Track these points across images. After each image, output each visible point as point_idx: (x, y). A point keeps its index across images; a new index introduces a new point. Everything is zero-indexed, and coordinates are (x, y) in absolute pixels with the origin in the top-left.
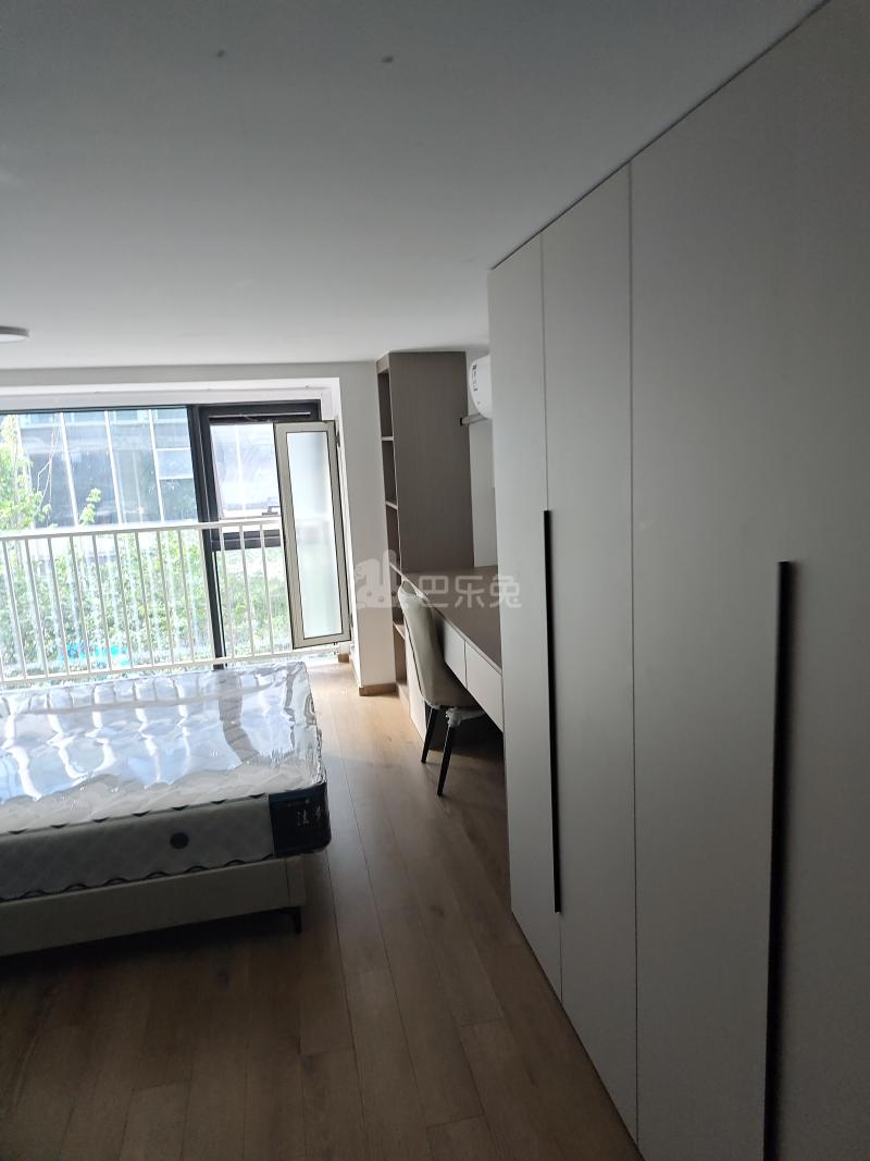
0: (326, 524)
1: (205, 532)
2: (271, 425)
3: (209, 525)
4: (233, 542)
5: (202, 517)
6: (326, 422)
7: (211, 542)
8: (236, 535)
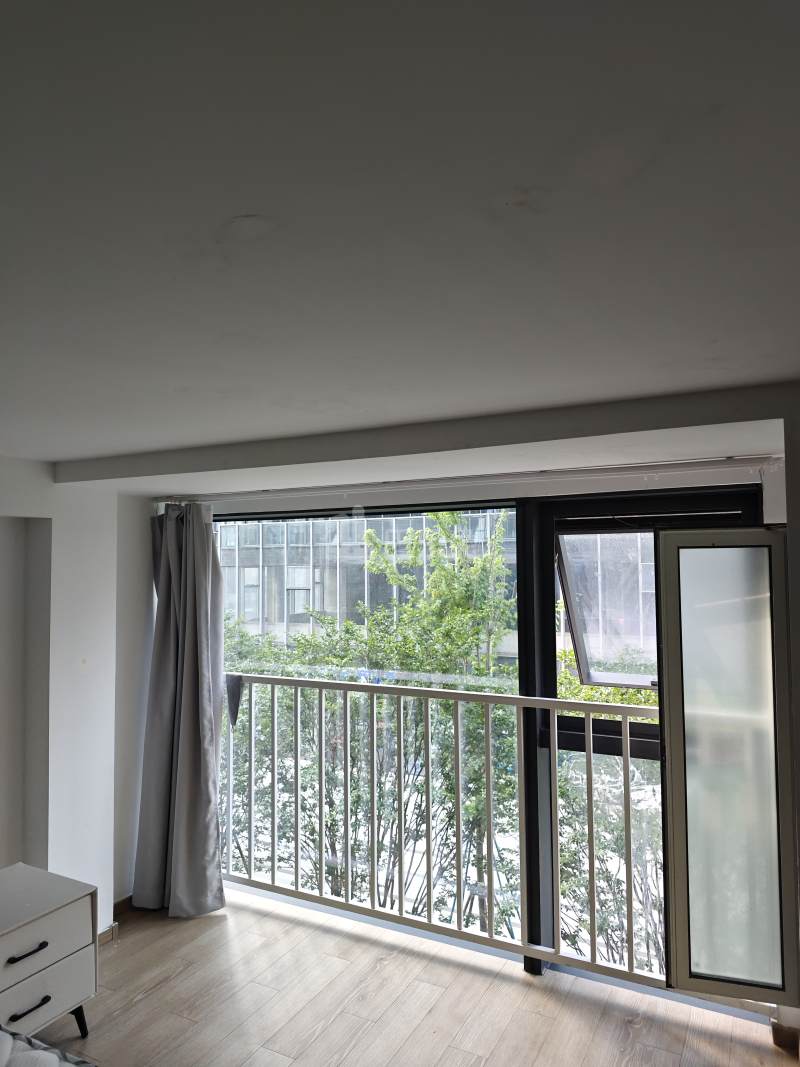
0: (758, 735)
1: (528, 713)
2: (650, 536)
3: (538, 701)
4: (573, 735)
5: (526, 688)
6: (769, 527)
7: (536, 732)
8: (579, 724)
